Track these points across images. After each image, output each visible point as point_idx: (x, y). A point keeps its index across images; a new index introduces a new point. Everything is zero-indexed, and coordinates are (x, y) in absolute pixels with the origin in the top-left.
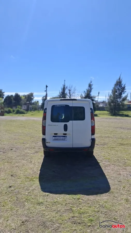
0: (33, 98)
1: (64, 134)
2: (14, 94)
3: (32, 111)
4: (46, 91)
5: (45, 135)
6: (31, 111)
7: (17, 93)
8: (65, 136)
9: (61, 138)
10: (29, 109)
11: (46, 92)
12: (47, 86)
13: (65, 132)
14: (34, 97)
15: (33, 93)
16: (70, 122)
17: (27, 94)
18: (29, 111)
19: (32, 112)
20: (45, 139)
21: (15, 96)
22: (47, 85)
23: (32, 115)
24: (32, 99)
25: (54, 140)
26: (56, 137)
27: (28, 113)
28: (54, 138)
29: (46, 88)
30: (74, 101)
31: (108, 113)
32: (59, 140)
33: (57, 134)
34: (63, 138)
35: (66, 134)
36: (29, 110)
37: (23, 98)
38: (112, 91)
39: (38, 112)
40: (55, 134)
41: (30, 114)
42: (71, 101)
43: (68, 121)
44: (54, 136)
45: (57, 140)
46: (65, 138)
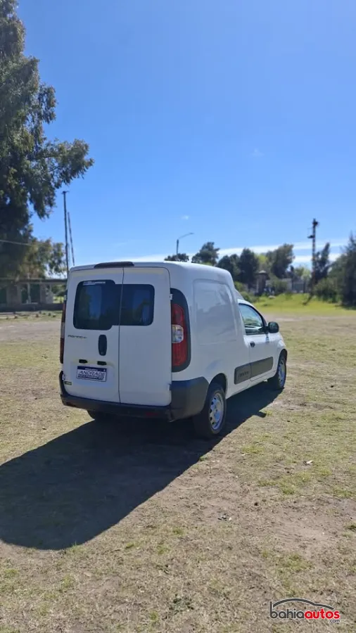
0: (291, 259)
1: (99, 363)
2: (239, 252)
3: (271, 296)
4: (313, 237)
5: (63, 363)
6: (267, 296)
7: (247, 248)
8: (101, 370)
9: (95, 372)
10: (265, 290)
11: (311, 240)
12: (315, 224)
13: (102, 359)
14: (294, 258)
15: (292, 246)
16: (115, 328)
17: (273, 248)
18: (264, 294)
19: (271, 299)
20: (63, 373)
21: (242, 256)
22: (317, 221)
23: (266, 305)
24: (290, 262)
25: (80, 377)
26: (83, 371)
27: (259, 301)
28: (79, 371)
29: (314, 227)
30: (127, 270)
32: (91, 378)
33: (84, 361)
34: (98, 372)
35: (103, 363)
36: (263, 291)
37: (263, 260)
39: (287, 299)
40: (81, 361)
41: (262, 303)
42: (119, 270)
43: (108, 328)
44: (79, 368)
45: (86, 377)
46: (103, 375)
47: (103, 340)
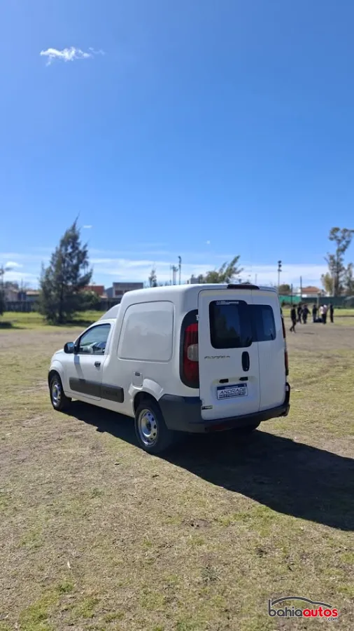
1: (242, 379)
5: (198, 387)
8: (242, 385)
9: (236, 389)
13: (244, 374)
16: (254, 344)
20: (198, 398)
25: (220, 397)
26: (223, 390)
28: (220, 391)
31: (41, 316)
32: (233, 396)
33: (226, 381)
34: (239, 388)
35: (246, 379)
38: (53, 259)
40: (222, 381)
43: (248, 345)
44: (219, 388)
45: (227, 396)
46: (244, 390)
47: (245, 357)
